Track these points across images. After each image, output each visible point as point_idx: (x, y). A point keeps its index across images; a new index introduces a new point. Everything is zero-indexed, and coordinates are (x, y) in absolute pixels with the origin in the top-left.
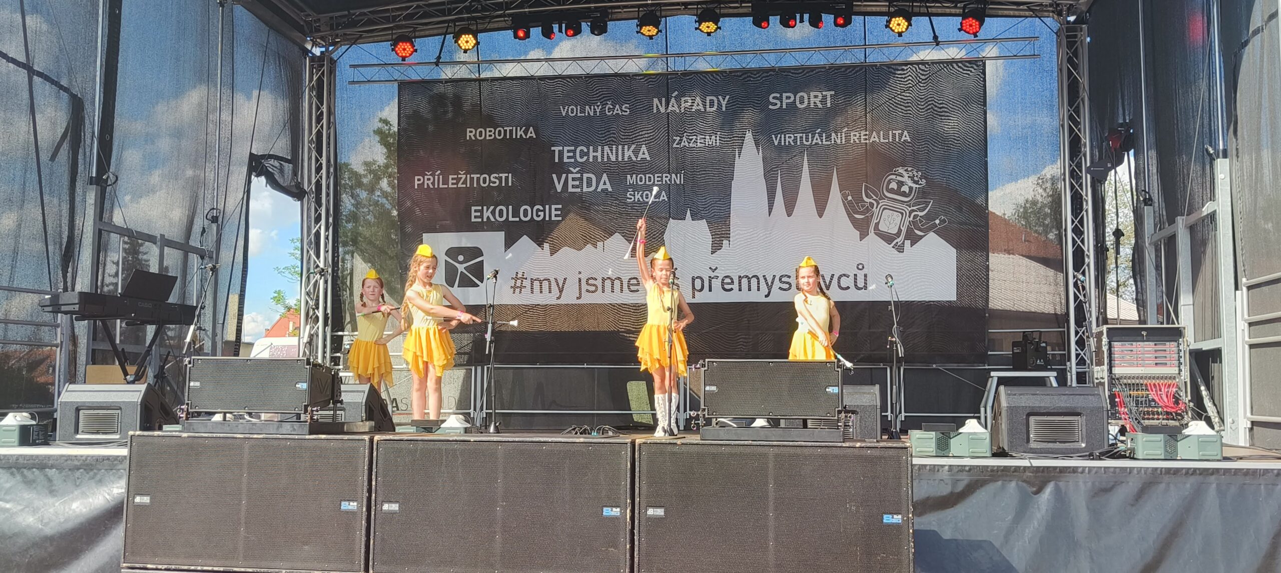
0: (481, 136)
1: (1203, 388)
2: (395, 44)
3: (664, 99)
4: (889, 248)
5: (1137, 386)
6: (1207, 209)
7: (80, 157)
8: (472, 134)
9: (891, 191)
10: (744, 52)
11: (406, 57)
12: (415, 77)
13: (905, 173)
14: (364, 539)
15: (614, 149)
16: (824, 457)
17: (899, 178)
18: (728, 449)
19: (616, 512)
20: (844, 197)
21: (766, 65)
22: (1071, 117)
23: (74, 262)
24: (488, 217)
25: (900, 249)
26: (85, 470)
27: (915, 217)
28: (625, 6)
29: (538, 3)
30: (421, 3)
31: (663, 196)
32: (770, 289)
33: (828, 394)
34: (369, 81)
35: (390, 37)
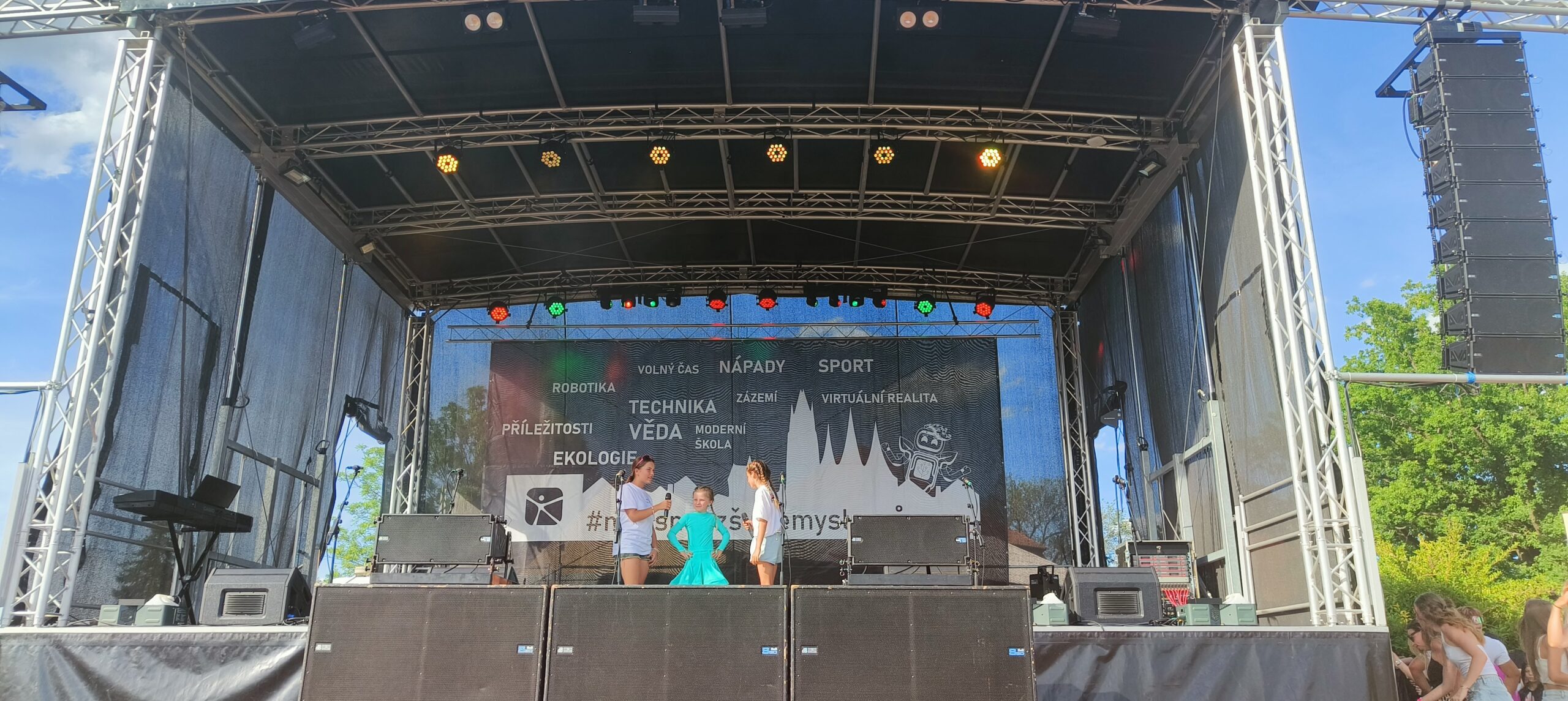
0: (565, 389)
2: (490, 309)
3: (729, 362)
4: (923, 492)
6: (1202, 443)
7: (213, 380)
8: (557, 389)
9: (923, 443)
10: (796, 325)
11: (500, 320)
12: (507, 338)
13: (934, 429)
15: (685, 402)
16: (956, 599)
17: (929, 433)
18: (873, 593)
20: (884, 448)
21: (816, 336)
22: (1068, 385)
23: (198, 477)
24: (569, 461)
25: (932, 493)
27: (944, 465)
28: (696, 285)
29: (619, 279)
30: (516, 275)
31: (728, 445)
32: (821, 527)
33: (959, 543)
34: (464, 340)
35: (486, 303)
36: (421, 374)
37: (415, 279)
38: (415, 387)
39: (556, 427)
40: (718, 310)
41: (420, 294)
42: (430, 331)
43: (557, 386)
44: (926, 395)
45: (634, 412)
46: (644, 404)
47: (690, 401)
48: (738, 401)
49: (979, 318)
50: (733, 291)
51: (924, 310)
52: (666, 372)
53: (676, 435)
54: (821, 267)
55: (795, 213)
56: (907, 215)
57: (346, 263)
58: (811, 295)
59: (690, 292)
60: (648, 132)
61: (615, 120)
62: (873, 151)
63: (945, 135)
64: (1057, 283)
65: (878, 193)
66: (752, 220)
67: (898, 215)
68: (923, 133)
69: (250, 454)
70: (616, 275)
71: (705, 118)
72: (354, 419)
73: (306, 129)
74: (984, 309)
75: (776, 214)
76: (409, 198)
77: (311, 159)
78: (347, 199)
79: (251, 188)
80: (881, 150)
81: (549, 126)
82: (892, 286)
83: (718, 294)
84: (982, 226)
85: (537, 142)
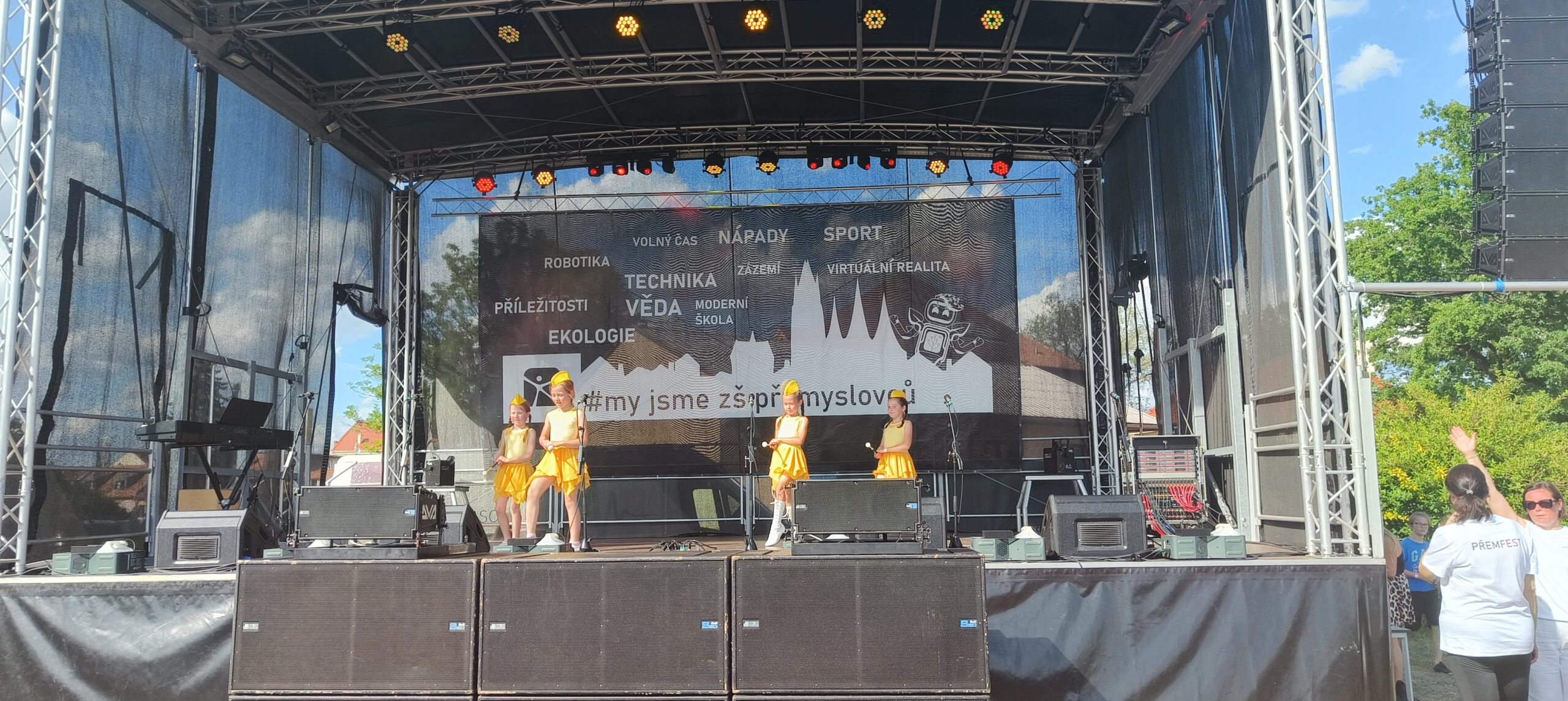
0: (558, 264)
1: (1217, 490)
2: (476, 180)
3: (729, 232)
4: (932, 366)
5: (1160, 490)
6: (1216, 332)
7: (171, 289)
8: (549, 264)
9: (934, 315)
10: (799, 190)
11: (487, 191)
12: (495, 210)
13: (945, 299)
14: (472, 658)
15: (683, 278)
16: (905, 569)
17: (941, 303)
18: (818, 563)
19: (714, 625)
20: (893, 320)
21: (821, 202)
22: (1089, 248)
23: (165, 390)
24: (565, 340)
25: (943, 367)
26: (184, 595)
27: (955, 338)
28: (691, 148)
29: (611, 143)
30: (501, 142)
31: (730, 320)
32: (828, 404)
33: (909, 510)
34: (451, 214)
35: (472, 173)
36: (408, 251)
37: (394, 149)
38: (403, 264)
39: (549, 305)
40: (716, 176)
41: (402, 167)
42: (415, 205)
43: (549, 261)
44: (938, 263)
45: (630, 287)
46: (640, 279)
47: (689, 275)
48: (739, 274)
49: (994, 177)
50: (732, 154)
51: (936, 171)
52: (662, 245)
53: (675, 311)
54: (825, 125)
55: (789, 75)
56: (912, 74)
57: (312, 143)
58: (815, 158)
59: (686, 156)
62: (863, 14)
64: (1081, 136)
65: (879, 50)
66: (745, 83)
67: (899, 75)
70: (607, 139)
72: (346, 307)
73: (243, 6)
74: (1001, 168)
75: (768, 76)
76: (371, 71)
77: (258, 37)
78: (306, 75)
79: (191, 75)
80: (870, 14)
82: (902, 144)
83: (715, 159)
84: (995, 83)
85: (493, 13)
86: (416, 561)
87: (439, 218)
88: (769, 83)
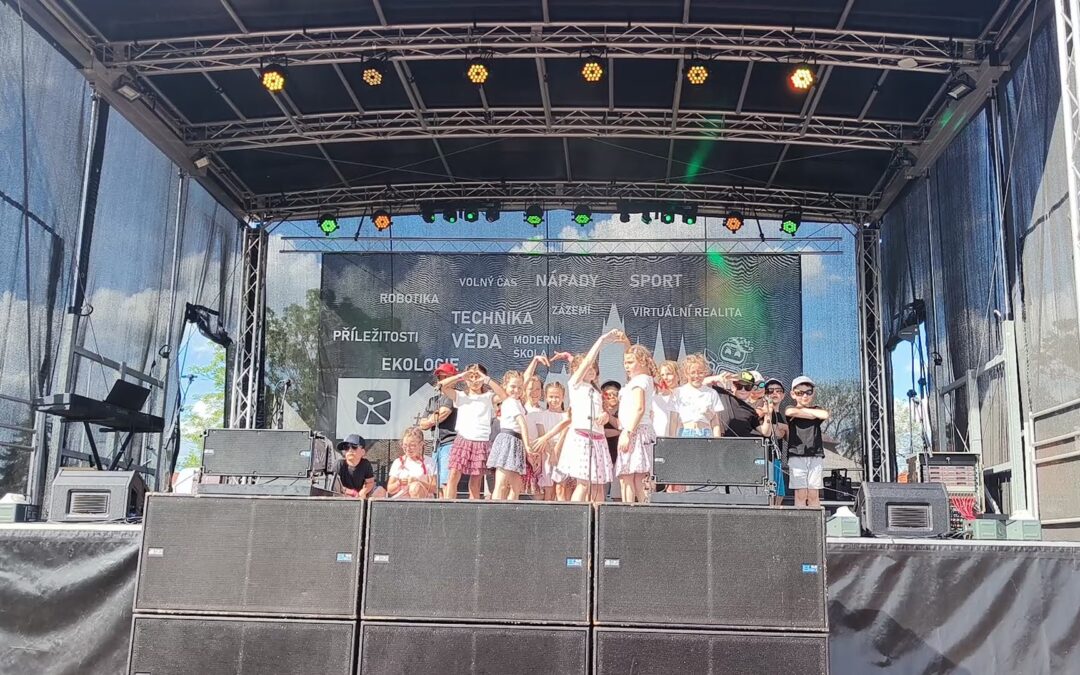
0: (392, 300)
3: (545, 275)
6: (996, 361)
8: (385, 299)
11: (330, 232)
12: (336, 249)
14: (357, 586)
15: (504, 315)
16: (754, 518)
18: (673, 510)
22: (868, 300)
24: (397, 367)
28: (514, 200)
29: (441, 194)
30: (344, 189)
33: (758, 466)
34: (296, 251)
35: (316, 216)
36: (257, 282)
37: (249, 192)
38: (252, 294)
39: (384, 335)
40: (535, 225)
41: (255, 207)
42: (265, 242)
43: (382, 295)
44: (732, 308)
45: (456, 322)
46: (466, 315)
48: (553, 313)
49: (785, 236)
50: (549, 207)
52: (485, 285)
53: (495, 345)
54: (634, 184)
55: (610, 131)
56: (719, 134)
57: (182, 177)
60: (466, 51)
61: (434, 38)
62: (686, 70)
63: (758, 55)
64: (861, 202)
65: (691, 112)
66: (568, 138)
67: (708, 134)
68: (736, 53)
69: (96, 358)
70: (438, 190)
71: (523, 36)
72: (195, 325)
73: (136, 45)
75: (592, 132)
76: (239, 114)
77: (144, 75)
78: (182, 116)
79: (87, 103)
80: (695, 70)
81: (370, 44)
82: (702, 204)
83: (535, 210)
84: (792, 145)
85: (359, 60)
86: (309, 498)
87: (286, 254)
88: (592, 139)
